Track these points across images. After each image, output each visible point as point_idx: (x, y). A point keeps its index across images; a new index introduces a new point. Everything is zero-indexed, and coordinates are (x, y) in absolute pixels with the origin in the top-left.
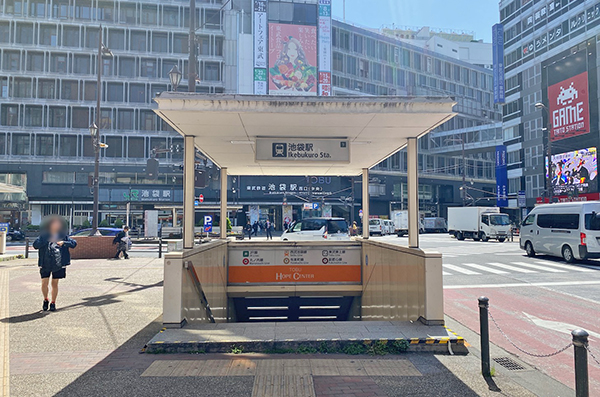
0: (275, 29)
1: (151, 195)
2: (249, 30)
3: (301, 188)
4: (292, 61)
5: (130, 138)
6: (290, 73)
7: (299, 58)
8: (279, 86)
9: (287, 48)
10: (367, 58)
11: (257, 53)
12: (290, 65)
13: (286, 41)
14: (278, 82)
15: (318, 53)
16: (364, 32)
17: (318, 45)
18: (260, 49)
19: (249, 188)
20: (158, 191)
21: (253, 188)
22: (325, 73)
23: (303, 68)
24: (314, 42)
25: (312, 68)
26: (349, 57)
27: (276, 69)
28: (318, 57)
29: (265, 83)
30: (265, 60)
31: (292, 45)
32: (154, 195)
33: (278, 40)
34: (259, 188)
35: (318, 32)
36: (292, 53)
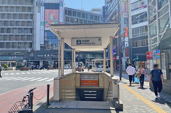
0: (47, 11)
1: (11, 58)
2: (40, 12)
3: (54, 56)
4: (51, 20)
5: (6, 43)
6: (51, 23)
7: (53, 19)
8: (48, 27)
9: (50, 16)
10: (78, 18)
11: (41, 18)
12: (51, 21)
13: (50, 14)
14: (47, 26)
15: (59, 17)
16: (77, 10)
17: (59, 15)
18: (42, 17)
19: (38, 56)
20: (13, 57)
21: (40, 56)
22: (61, 23)
23: (55, 21)
24: (58, 14)
25: (57, 21)
26: (71, 18)
27: (47, 22)
28: (59, 18)
29: (43, 26)
30: (44, 20)
31: (51, 15)
32: (12, 58)
33: (48, 14)
34: (41, 56)
35: (59, 11)
36: (52, 18)
